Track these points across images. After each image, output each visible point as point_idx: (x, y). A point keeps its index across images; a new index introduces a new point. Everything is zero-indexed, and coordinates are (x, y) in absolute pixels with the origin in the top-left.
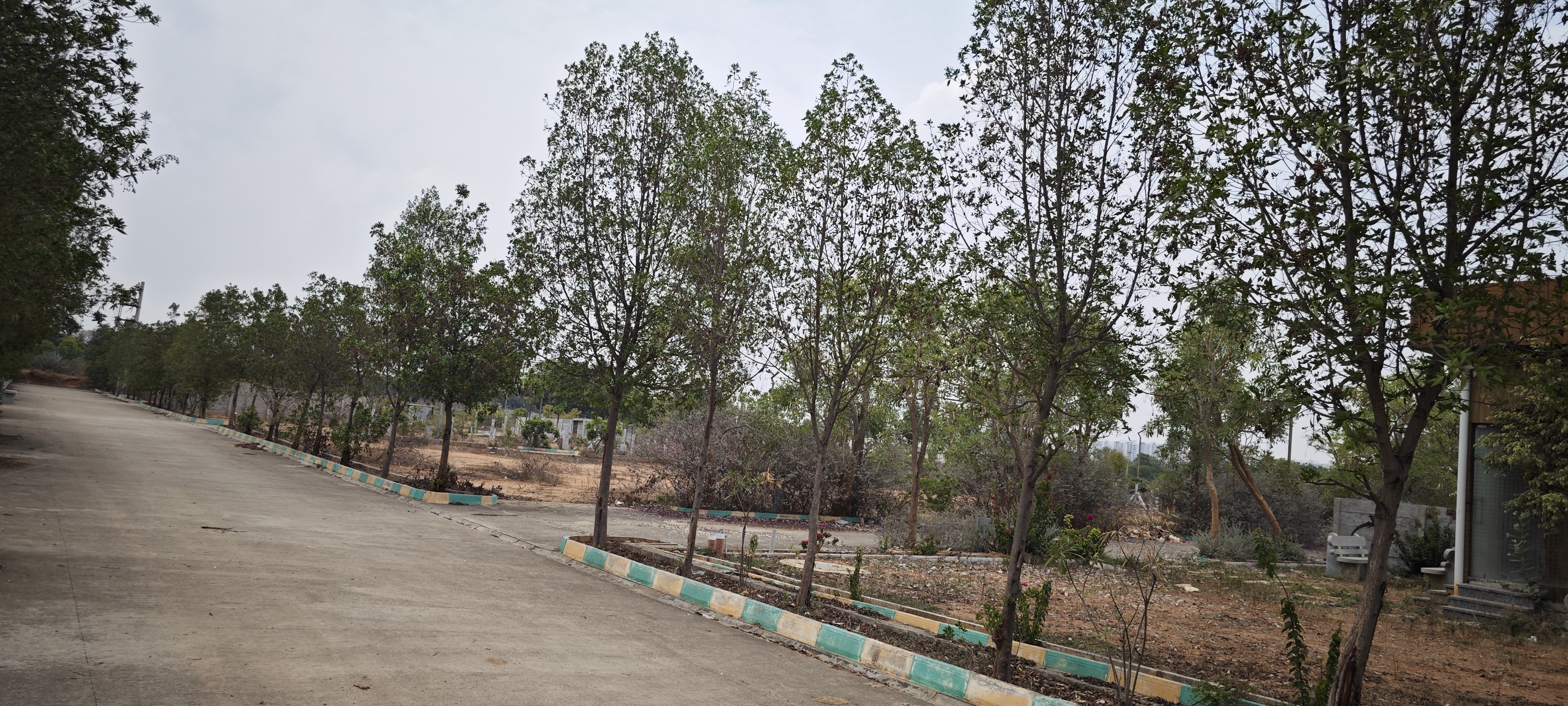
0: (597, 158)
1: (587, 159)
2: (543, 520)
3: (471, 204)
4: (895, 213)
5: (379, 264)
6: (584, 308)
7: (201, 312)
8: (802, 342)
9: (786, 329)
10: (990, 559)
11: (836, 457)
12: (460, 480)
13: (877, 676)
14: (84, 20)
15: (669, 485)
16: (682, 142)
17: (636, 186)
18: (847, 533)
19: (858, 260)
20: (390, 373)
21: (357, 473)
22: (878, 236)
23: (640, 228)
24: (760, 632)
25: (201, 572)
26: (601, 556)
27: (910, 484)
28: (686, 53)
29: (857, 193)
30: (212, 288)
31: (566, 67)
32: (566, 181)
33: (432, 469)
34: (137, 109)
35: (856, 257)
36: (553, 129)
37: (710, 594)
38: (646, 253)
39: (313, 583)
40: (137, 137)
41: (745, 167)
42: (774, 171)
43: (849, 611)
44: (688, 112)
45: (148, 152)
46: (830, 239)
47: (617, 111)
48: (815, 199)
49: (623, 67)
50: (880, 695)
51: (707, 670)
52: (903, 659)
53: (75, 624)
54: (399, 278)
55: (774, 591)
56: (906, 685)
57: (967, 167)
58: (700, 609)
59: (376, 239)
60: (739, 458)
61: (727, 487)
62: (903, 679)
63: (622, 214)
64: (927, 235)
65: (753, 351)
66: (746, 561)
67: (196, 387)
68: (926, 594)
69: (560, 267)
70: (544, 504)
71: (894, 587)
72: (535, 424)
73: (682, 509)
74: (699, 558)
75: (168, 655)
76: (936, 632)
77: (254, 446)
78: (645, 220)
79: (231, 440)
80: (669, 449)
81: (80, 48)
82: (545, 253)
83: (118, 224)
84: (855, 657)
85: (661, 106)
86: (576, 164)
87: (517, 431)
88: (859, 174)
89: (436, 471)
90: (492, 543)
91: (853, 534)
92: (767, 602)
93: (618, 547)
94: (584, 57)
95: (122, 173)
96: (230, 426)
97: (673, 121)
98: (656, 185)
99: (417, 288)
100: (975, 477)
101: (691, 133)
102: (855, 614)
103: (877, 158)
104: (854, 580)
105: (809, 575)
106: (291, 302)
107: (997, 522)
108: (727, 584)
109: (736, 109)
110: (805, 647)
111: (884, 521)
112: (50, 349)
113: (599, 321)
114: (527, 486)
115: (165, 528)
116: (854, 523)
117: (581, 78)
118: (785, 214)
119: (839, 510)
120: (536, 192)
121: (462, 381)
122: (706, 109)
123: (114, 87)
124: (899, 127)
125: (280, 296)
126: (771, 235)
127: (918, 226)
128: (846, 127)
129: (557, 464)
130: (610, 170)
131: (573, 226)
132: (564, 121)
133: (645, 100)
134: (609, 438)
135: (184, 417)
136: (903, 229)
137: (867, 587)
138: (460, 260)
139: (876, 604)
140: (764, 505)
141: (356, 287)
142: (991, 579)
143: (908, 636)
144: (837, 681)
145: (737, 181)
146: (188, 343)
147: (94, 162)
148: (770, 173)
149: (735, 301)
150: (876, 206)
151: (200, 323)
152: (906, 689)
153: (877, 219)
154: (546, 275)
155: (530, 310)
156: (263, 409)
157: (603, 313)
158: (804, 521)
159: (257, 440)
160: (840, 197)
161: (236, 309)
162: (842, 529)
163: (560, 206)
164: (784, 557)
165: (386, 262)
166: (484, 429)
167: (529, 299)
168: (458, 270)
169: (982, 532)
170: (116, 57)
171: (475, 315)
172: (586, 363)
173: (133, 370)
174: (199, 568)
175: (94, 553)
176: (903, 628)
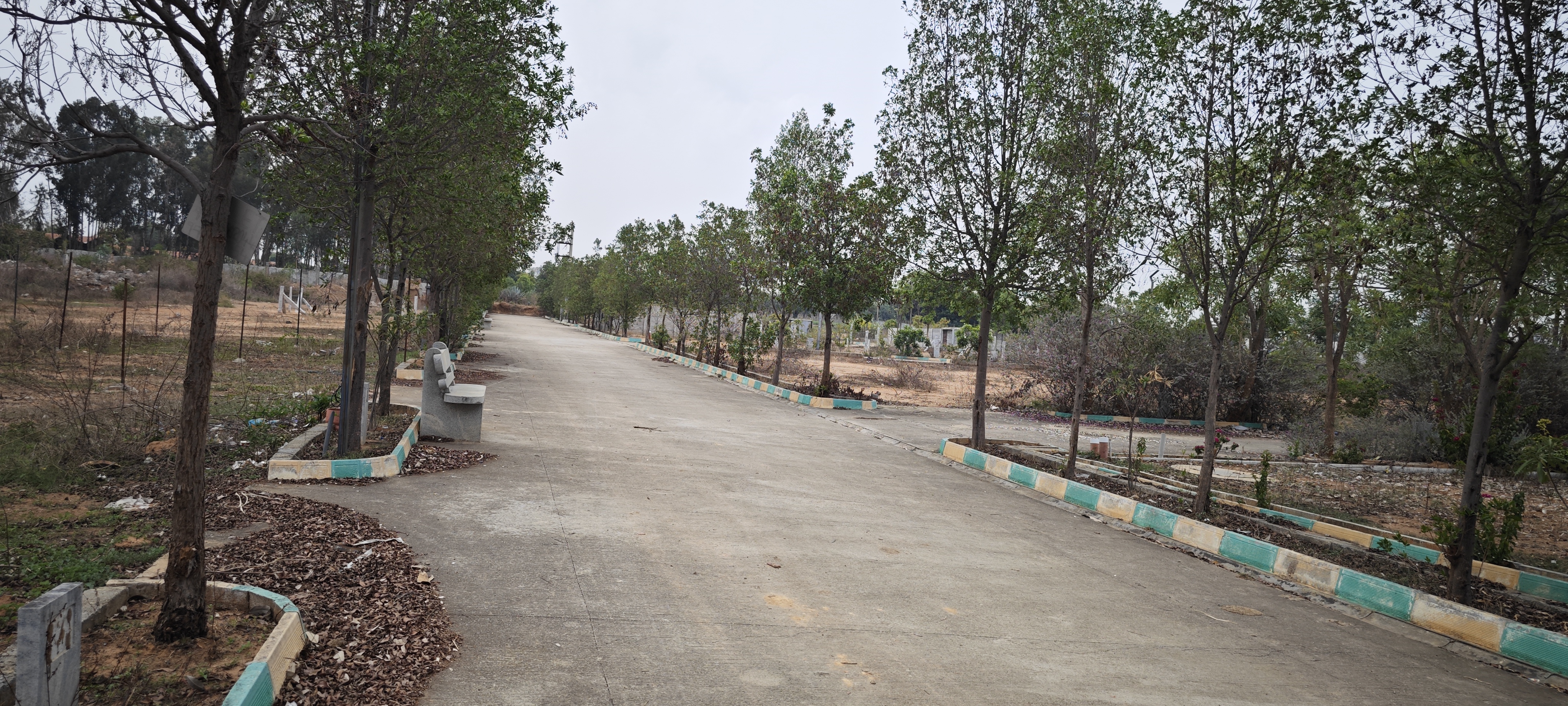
0: (958, 59)
1: (948, 61)
2: (922, 424)
3: (837, 121)
4: (1298, 74)
5: (759, 187)
6: (951, 212)
7: (618, 245)
8: (1189, 228)
9: (1170, 216)
10: (1432, 469)
11: (1231, 358)
12: (841, 387)
13: (1294, 589)
15: (1045, 389)
16: (1046, 30)
17: (998, 82)
18: (1247, 440)
19: (1253, 133)
20: (776, 286)
21: (752, 381)
22: (1278, 103)
23: (1005, 126)
24: (1154, 537)
25: (637, 464)
26: (981, 458)
27: (1324, 386)
29: (1249, 58)
30: (625, 223)
32: (928, 85)
33: (817, 377)
34: (564, 65)
35: (1251, 129)
36: (913, 35)
37: (1097, 496)
38: (1012, 151)
39: (725, 475)
40: (565, 90)
41: (1116, 46)
42: (1149, 46)
43: (1257, 519)
45: (574, 102)
46: (1219, 113)
47: (976, 8)
48: (1199, 70)
50: (1300, 609)
51: (1100, 571)
52: (1328, 572)
53: (551, 501)
54: (778, 199)
55: (1166, 497)
56: (1331, 601)
58: (1087, 512)
59: (756, 164)
60: (1119, 361)
61: (1106, 391)
62: (1327, 594)
63: (986, 113)
64: (1341, 95)
65: (1133, 243)
66: (1134, 465)
67: (618, 311)
68: (1350, 505)
69: (925, 174)
70: (920, 409)
71: (1310, 496)
72: (906, 334)
73: (1059, 414)
74: (1083, 461)
75: (620, 529)
76: (1367, 546)
77: (666, 360)
78: (1010, 118)
79: (649, 355)
80: (1044, 352)
81: (521, 18)
82: (911, 161)
83: (557, 166)
84: (1267, 567)
86: (938, 68)
87: (890, 341)
88: (1251, 36)
89: (820, 378)
90: (875, 444)
91: (1255, 441)
92: (1161, 507)
93: (997, 449)
95: (557, 123)
96: (647, 343)
97: (1035, 9)
98: (1019, 79)
99: (793, 208)
100: (1408, 377)
101: (1055, 18)
102: (1263, 522)
103: (1274, 14)
104: (1261, 488)
105: (1206, 481)
106: (688, 230)
107: (1442, 427)
108: (1113, 487)
110: (1206, 554)
111: (1293, 426)
112: (511, 284)
113: (967, 224)
114: (903, 392)
115: (607, 427)
116: (1255, 430)
118: (1164, 92)
119: (1235, 414)
120: (900, 100)
121: (839, 293)
123: (546, 48)
125: (678, 225)
126: (1149, 117)
127: (1329, 87)
129: (930, 371)
130: (971, 70)
131: (937, 131)
132: (923, 26)
134: (981, 345)
135: (612, 337)
136: (1309, 92)
137: (1277, 495)
138: (831, 177)
139: (1289, 513)
140: (1150, 409)
141: (741, 212)
142: (1437, 491)
143: (1331, 549)
144: (1247, 591)
145: (1108, 63)
146: (610, 272)
147: (536, 115)
148: (1145, 49)
149: (1110, 193)
150: (1274, 70)
151: (617, 256)
152: (1331, 605)
153: (1276, 85)
154: (913, 182)
155: (898, 219)
156: (671, 328)
157: (971, 215)
158: (1195, 426)
159: (669, 354)
160: (1228, 65)
161: (644, 240)
162: (1242, 435)
163: (923, 112)
164: (1176, 463)
165: (765, 186)
166: (860, 340)
167: (897, 208)
168: (830, 187)
169: (1421, 438)
170: (546, 24)
171: (848, 228)
172: (956, 267)
173: (571, 298)
174: (635, 460)
175: (558, 446)
176: (1324, 539)
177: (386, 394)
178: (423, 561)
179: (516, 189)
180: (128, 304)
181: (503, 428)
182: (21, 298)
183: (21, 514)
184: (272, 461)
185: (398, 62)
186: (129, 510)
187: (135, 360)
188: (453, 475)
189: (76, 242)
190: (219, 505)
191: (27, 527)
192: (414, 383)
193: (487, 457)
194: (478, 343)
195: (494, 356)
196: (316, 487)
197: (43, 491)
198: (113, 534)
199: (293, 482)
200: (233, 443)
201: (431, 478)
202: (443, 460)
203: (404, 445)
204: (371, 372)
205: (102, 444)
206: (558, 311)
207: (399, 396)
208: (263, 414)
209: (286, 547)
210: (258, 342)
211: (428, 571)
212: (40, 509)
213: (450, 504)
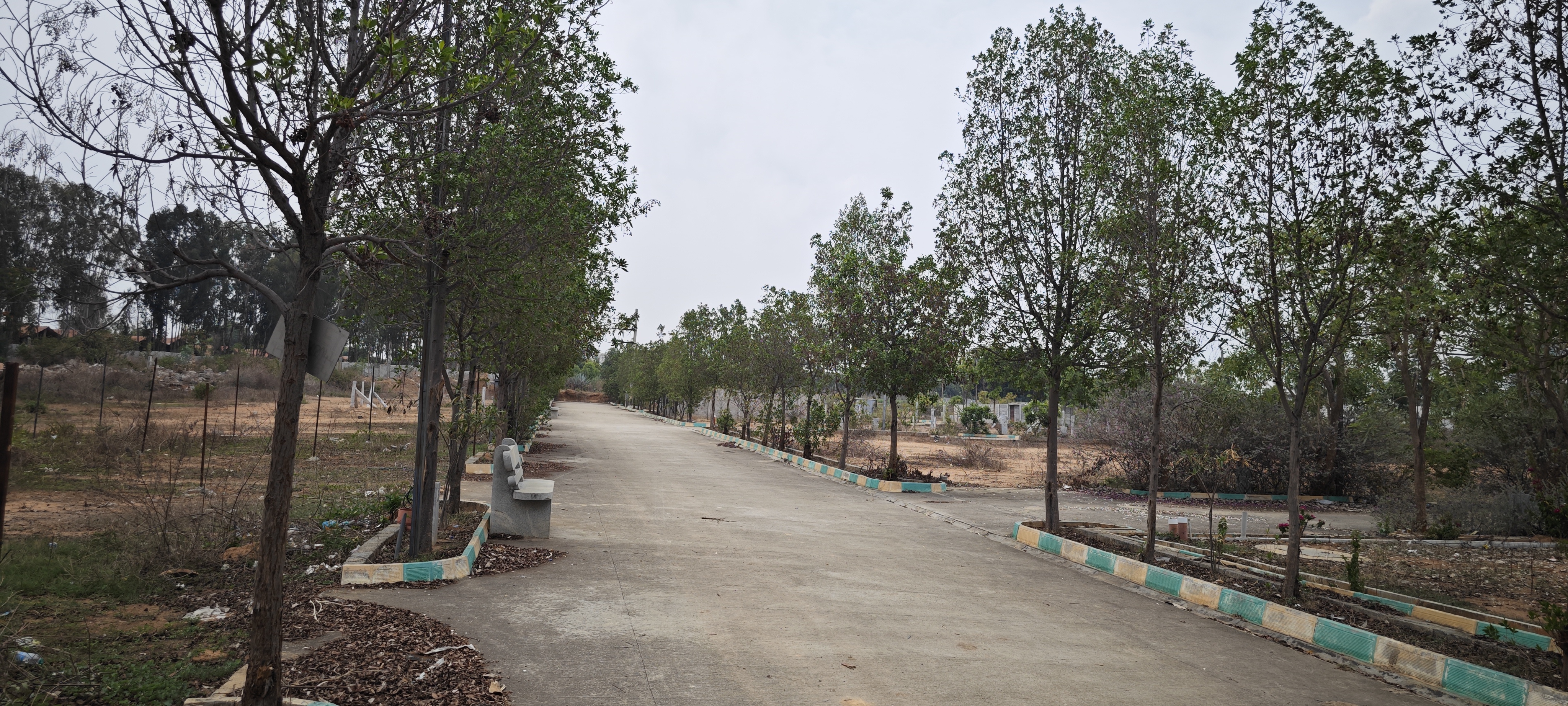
0: (1013, 141)
1: (1003, 144)
2: (993, 506)
3: (895, 205)
4: (1358, 147)
5: (820, 271)
6: (1013, 292)
7: (681, 330)
8: (1257, 304)
9: (1237, 292)
10: (1534, 544)
11: (1309, 430)
12: (910, 469)
13: (1398, 681)
14: (587, 99)
15: (1118, 467)
16: (1099, 111)
17: (1054, 163)
18: (1334, 515)
19: (1316, 209)
20: (840, 369)
21: (819, 465)
22: (1339, 176)
23: (1063, 205)
24: (1242, 625)
25: (706, 557)
26: (1056, 542)
27: (1411, 456)
28: (1094, 19)
29: (1306, 133)
30: (688, 309)
31: (974, 57)
32: (985, 169)
33: (884, 459)
34: (627, 166)
35: (1314, 203)
36: (967, 120)
37: (1179, 582)
38: (1071, 231)
39: (795, 568)
40: (629, 189)
41: (1170, 124)
42: (1204, 124)
43: (1351, 604)
44: (1102, 79)
45: (638, 200)
46: (1279, 188)
47: (1028, 92)
48: (1256, 147)
49: (1030, 47)
51: (1187, 663)
52: (1433, 663)
53: (621, 601)
54: (839, 283)
55: (1253, 580)
56: (1439, 694)
57: (1453, 80)
58: (1170, 599)
59: (816, 249)
60: (1194, 435)
61: (1182, 468)
62: (1433, 686)
63: (1043, 194)
64: (1404, 167)
65: (1200, 320)
66: (1217, 547)
67: (683, 396)
68: (1450, 586)
69: (986, 254)
70: (991, 490)
71: (1406, 577)
72: (973, 411)
73: (1135, 492)
74: (1162, 543)
75: (691, 630)
76: (1473, 632)
77: (731, 445)
78: (1067, 197)
79: (714, 440)
80: (1114, 429)
81: (586, 123)
82: (970, 243)
83: (622, 263)
84: (1366, 657)
85: (1073, 78)
86: (991, 152)
87: (956, 418)
88: (1306, 112)
89: (888, 460)
90: (946, 529)
91: (1342, 515)
92: (1247, 592)
93: (1071, 532)
94: (990, 45)
95: (622, 220)
96: (712, 428)
97: (1087, 91)
98: (1075, 159)
99: (854, 292)
100: (1499, 444)
101: (1108, 99)
102: (1358, 607)
103: (1328, 89)
104: (1352, 569)
105: (1294, 561)
106: (750, 314)
107: (1541, 498)
108: (1196, 571)
109: (1154, 66)
110: (1299, 643)
111: (1381, 500)
112: (577, 371)
113: (1030, 304)
114: (972, 473)
115: (674, 519)
116: (1341, 503)
117: (990, 66)
118: (1222, 168)
119: (1318, 488)
120: (957, 184)
121: (903, 374)
122: (1122, 72)
123: (611, 150)
124: (1352, 51)
125: (741, 310)
126: (1209, 193)
127: (1391, 158)
128: (1286, 61)
129: (999, 449)
130: (1026, 152)
131: (996, 213)
132: (977, 111)
133: (1056, 75)
134: (1050, 421)
135: (677, 422)
136: (1371, 164)
137: (1371, 576)
138: (891, 259)
139: (1385, 597)
140: (1228, 484)
141: (802, 295)
142: (1542, 568)
143: (1434, 636)
144: (1347, 684)
145: (1163, 142)
146: (674, 358)
147: (602, 214)
148: (1201, 128)
149: (1173, 268)
150: (1333, 144)
151: (681, 340)
152: (1439, 699)
153: (1336, 157)
154: (973, 264)
155: (960, 300)
156: (736, 411)
157: (1033, 295)
158: (1277, 501)
159: (734, 439)
160: (1286, 141)
161: (708, 325)
162: (1327, 509)
163: (980, 194)
164: (1260, 543)
165: (826, 269)
166: (925, 418)
167: (958, 289)
168: (890, 269)
169: (1520, 511)
170: (610, 126)
171: (909, 310)
172: (1021, 347)
173: (635, 384)
174: (704, 554)
175: (627, 541)
176: (1425, 625)
177: (456, 492)
178: (495, 669)
179: (582, 286)
180: (210, 404)
181: (572, 523)
182: (107, 400)
183: (102, 627)
184: (345, 565)
185: (469, 171)
186: (206, 620)
187: (214, 462)
188: (523, 575)
189: (160, 344)
190: (294, 614)
191: (108, 641)
192: (483, 478)
193: (556, 554)
194: (544, 433)
195: (561, 446)
196: (388, 591)
197: (124, 603)
198: (191, 646)
199: (366, 586)
200: (307, 547)
201: (500, 579)
202: (513, 559)
203: (474, 545)
204: (443, 468)
205: (181, 551)
206: (623, 397)
207: (470, 492)
208: (337, 516)
209: (359, 657)
210: (331, 439)
211: (499, 680)
212: (121, 622)
213: (521, 606)
